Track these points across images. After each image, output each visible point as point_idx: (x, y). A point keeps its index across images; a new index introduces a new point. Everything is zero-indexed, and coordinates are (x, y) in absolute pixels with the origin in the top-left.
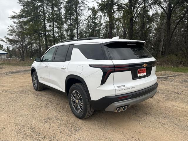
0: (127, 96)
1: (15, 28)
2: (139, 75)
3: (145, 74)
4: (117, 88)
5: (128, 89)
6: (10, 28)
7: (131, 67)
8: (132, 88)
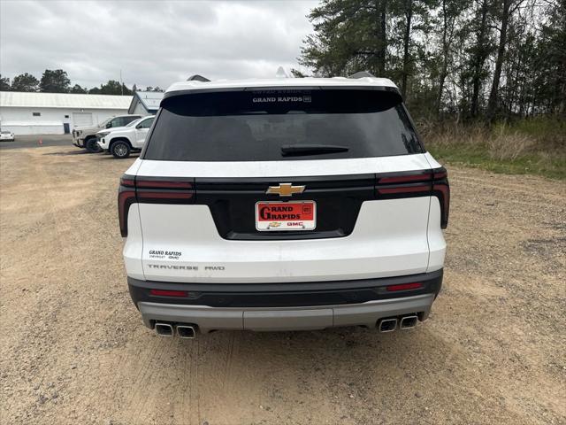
0: (184, 293)
1: (319, 42)
2: (262, 225)
3: (310, 225)
4: (147, 256)
5: (189, 268)
6: (307, 46)
7: (198, 192)
8: (210, 268)
